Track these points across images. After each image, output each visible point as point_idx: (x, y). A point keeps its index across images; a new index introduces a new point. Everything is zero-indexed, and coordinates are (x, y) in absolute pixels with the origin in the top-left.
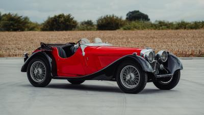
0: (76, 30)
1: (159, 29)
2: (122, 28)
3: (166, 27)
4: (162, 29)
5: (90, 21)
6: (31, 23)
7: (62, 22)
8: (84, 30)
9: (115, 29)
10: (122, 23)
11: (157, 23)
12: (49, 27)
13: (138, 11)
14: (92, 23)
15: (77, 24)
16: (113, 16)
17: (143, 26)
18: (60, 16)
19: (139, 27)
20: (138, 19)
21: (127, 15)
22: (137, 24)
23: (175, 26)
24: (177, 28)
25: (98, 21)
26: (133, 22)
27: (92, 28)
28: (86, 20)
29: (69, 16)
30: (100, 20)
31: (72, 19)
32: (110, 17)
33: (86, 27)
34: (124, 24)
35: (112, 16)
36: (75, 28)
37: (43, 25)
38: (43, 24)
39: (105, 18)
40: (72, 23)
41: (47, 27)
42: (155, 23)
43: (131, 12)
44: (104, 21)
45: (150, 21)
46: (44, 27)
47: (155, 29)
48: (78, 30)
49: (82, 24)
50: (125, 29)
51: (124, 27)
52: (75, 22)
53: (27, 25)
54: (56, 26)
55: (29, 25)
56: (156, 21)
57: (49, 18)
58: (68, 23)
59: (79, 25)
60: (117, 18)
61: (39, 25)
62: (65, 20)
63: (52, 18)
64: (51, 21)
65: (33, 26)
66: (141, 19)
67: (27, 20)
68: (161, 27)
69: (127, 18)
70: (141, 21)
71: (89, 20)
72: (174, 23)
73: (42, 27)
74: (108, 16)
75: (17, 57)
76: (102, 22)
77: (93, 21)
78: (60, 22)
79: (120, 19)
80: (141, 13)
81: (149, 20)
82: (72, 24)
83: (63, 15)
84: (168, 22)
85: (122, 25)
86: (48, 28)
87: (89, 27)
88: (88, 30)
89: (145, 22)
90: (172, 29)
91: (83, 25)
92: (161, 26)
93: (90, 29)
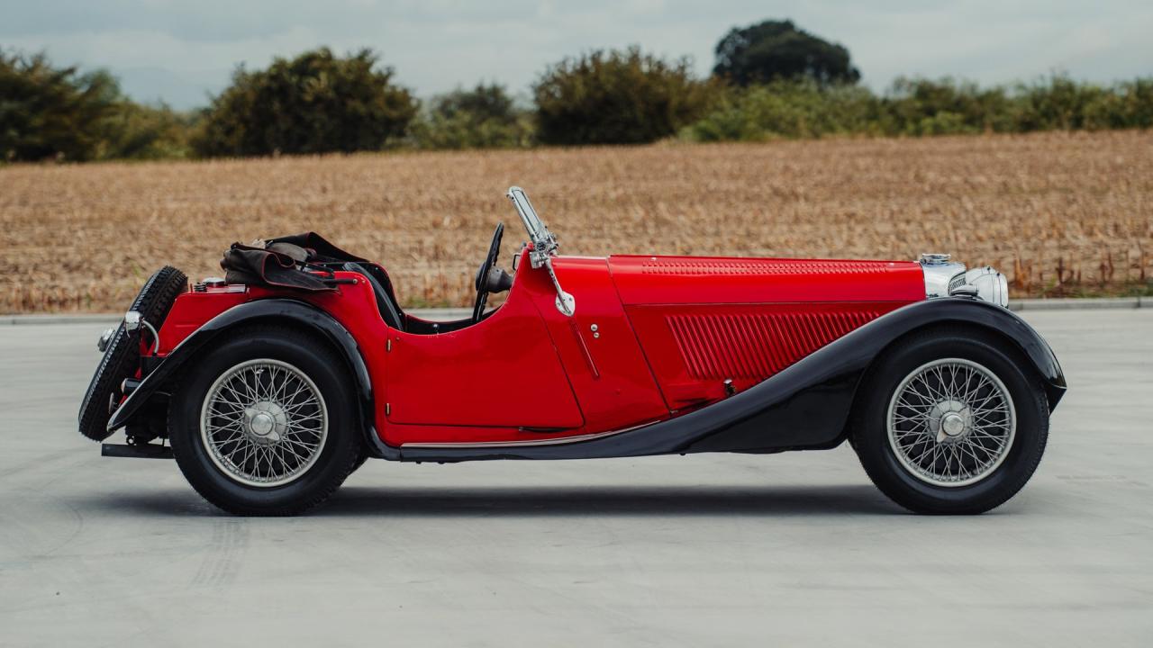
0: (409, 149)
1: (918, 133)
2: (688, 132)
3: (958, 117)
4: (938, 131)
5: (495, 91)
6: (130, 109)
7: (318, 99)
8: (453, 145)
9: (647, 139)
10: (691, 98)
11: (904, 95)
12: (241, 131)
13: (787, 26)
14: (508, 103)
15: (412, 112)
16: (635, 58)
17: (822, 118)
18: (308, 65)
19: (794, 124)
20: (787, 75)
21: (720, 48)
22: (779, 105)
23: (1017, 112)
24: (1027, 126)
25: (542, 90)
26: (759, 93)
27: (508, 131)
28: (469, 87)
29: (363, 62)
30: (556, 80)
31: (382, 80)
32: (615, 61)
33: (469, 126)
34: (701, 105)
35: (624, 60)
36: (401, 134)
37: (204, 122)
38: (206, 112)
39: (583, 70)
40: (380, 101)
41: (229, 131)
42: (893, 96)
43: (743, 33)
44: (580, 90)
45: (862, 83)
46: (210, 131)
47: (891, 133)
48: (423, 148)
49: (447, 107)
50: (708, 137)
51: (703, 124)
52: (400, 101)
53: (104, 121)
54: (285, 124)
55: (119, 120)
56: (898, 84)
57: (241, 77)
58: (356, 105)
59: (425, 115)
60: (660, 66)
61: (179, 121)
62: (337, 88)
63: (258, 76)
64: (251, 97)
65: (145, 125)
66: (809, 72)
67: (105, 94)
68: (927, 121)
69: (719, 70)
70: (808, 83)
71: (487, 84)
72: (1011, 94)
73: (198, 130)
74: (606, 58)
75: (74, 313)
76: (568, 92)
77: (510, 92)
78: (308, 98)
79: (680, 76)
80: (802, 33)
81: (856, 75)
82: (383, 111)
83: (328, 57)
84: (973, 88)
85: (687, 114)
86: (233, 141)
87: (485, 129)
88: (480, 144)
89: (831, 90)
90: (998, 129)
91: (450, 115)
92: (931, 112)
93: (495, 142)
